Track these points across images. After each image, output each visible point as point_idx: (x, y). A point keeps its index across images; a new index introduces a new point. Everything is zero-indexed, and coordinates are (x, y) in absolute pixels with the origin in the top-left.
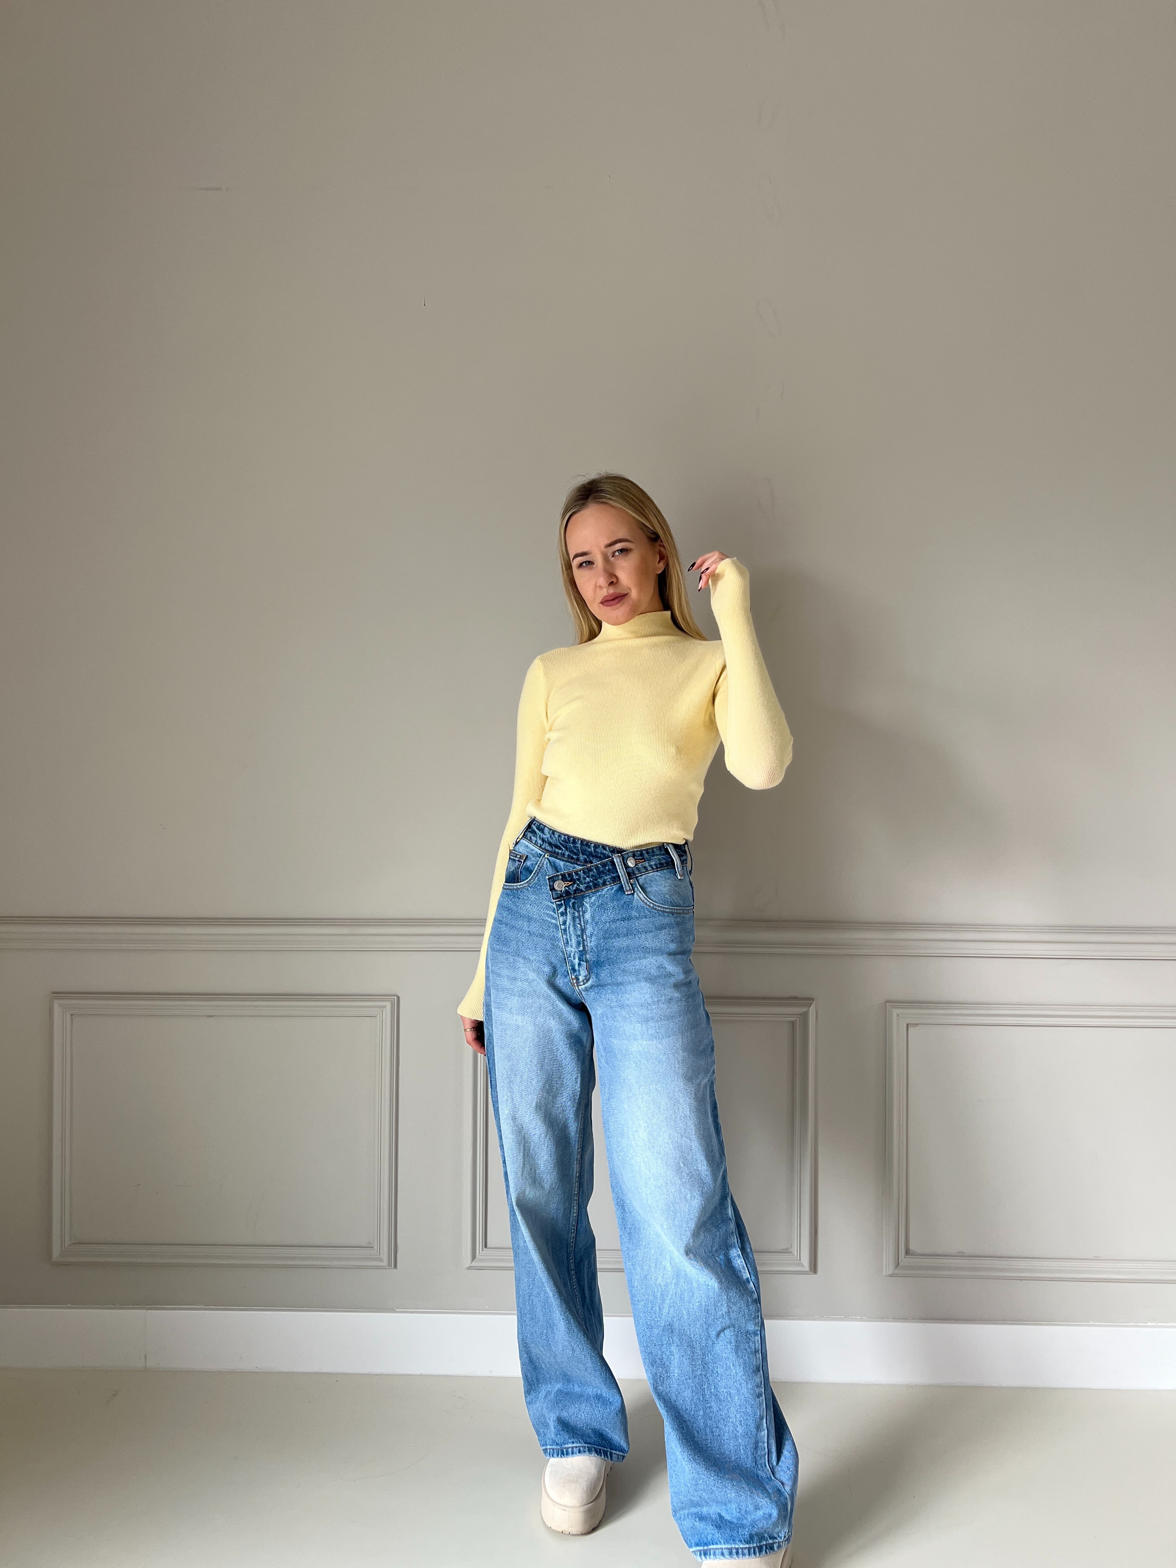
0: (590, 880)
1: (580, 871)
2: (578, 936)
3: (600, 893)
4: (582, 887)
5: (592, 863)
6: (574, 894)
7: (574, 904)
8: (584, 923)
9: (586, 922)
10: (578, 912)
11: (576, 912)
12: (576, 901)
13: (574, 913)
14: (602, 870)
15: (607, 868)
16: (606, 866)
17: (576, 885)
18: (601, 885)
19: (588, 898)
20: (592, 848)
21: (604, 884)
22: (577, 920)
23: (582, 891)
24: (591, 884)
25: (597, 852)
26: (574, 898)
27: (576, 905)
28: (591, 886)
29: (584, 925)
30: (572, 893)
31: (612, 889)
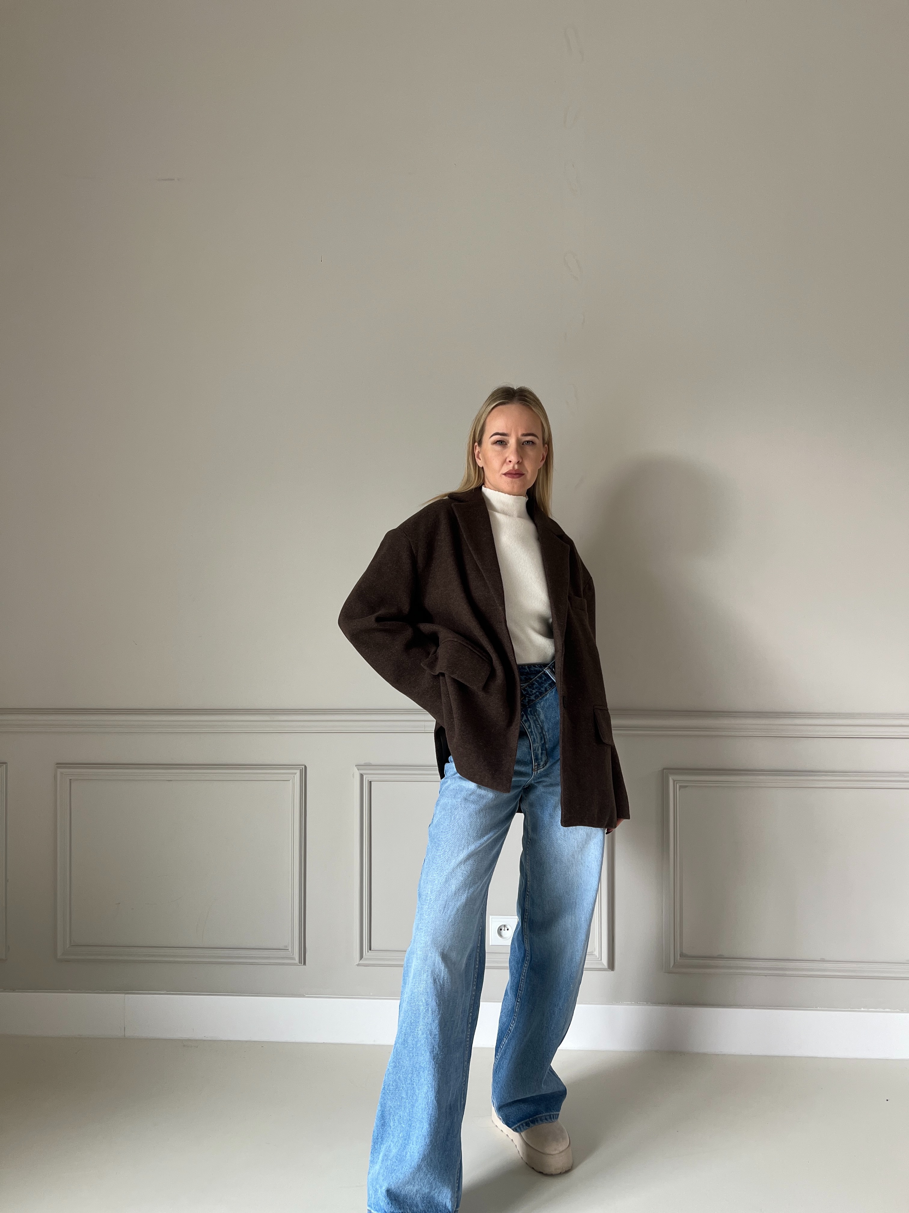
0: (536, 691)
4: (532, 698)
5: (531, 679)
9: (542, 722)
10: (535, 716)
14: (541, 682)
18: (544, 692)
19: (538, 704)
22: (537, 722)
25: (532, 670)
28: (538, 695)
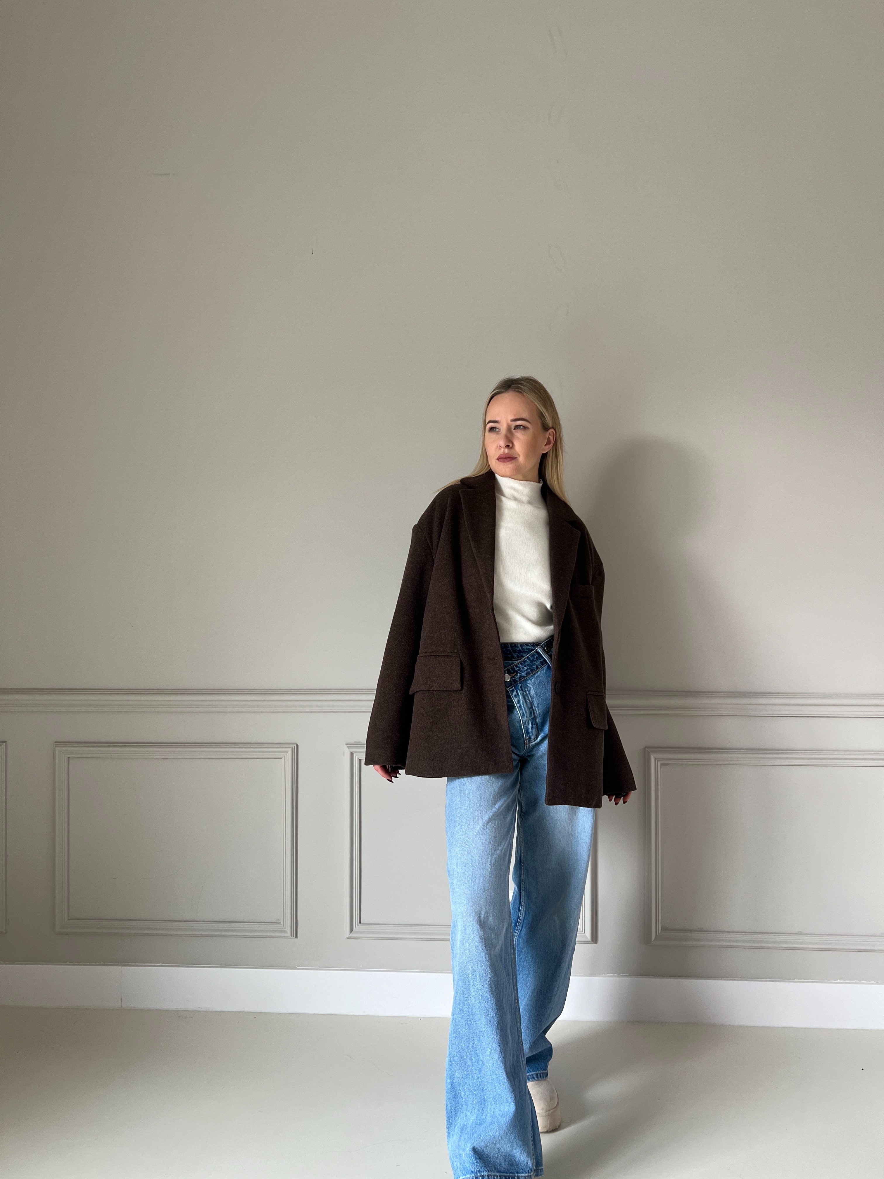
1: (518, 664)
2: (529, 709)
3: (537, 675)
5: (523, 657)
6: (519, 680)
7: (521, 687)
8: (531, 698)
11: (524, 692)
12: (522, 685)
13: (523, 693)
14: (533, 660)
15: (535, 657)
16: (534, 656)
17: (519, 674)
20: (520, 648)
21: (537, 668)
22: (526, 697)
23: (524, 677)
24: (529, 670)
25: (524, 649)
26: (520, 683)
27: (523, 688)
28: (529, 672)
29: (532, 700)
30: (518, 680)
31: (543, 670)
